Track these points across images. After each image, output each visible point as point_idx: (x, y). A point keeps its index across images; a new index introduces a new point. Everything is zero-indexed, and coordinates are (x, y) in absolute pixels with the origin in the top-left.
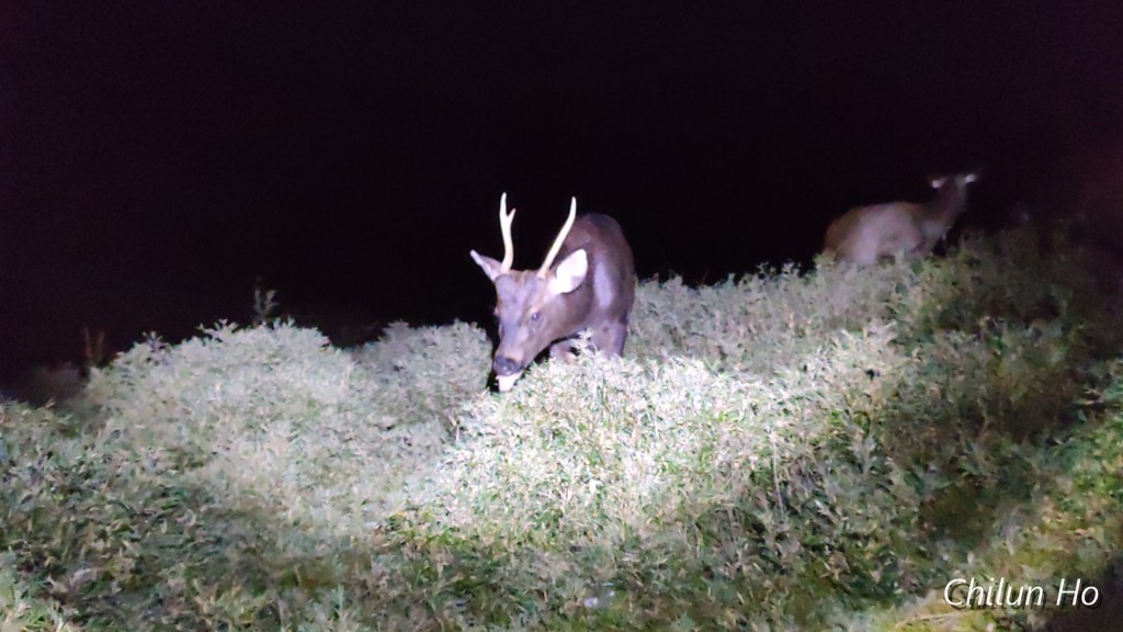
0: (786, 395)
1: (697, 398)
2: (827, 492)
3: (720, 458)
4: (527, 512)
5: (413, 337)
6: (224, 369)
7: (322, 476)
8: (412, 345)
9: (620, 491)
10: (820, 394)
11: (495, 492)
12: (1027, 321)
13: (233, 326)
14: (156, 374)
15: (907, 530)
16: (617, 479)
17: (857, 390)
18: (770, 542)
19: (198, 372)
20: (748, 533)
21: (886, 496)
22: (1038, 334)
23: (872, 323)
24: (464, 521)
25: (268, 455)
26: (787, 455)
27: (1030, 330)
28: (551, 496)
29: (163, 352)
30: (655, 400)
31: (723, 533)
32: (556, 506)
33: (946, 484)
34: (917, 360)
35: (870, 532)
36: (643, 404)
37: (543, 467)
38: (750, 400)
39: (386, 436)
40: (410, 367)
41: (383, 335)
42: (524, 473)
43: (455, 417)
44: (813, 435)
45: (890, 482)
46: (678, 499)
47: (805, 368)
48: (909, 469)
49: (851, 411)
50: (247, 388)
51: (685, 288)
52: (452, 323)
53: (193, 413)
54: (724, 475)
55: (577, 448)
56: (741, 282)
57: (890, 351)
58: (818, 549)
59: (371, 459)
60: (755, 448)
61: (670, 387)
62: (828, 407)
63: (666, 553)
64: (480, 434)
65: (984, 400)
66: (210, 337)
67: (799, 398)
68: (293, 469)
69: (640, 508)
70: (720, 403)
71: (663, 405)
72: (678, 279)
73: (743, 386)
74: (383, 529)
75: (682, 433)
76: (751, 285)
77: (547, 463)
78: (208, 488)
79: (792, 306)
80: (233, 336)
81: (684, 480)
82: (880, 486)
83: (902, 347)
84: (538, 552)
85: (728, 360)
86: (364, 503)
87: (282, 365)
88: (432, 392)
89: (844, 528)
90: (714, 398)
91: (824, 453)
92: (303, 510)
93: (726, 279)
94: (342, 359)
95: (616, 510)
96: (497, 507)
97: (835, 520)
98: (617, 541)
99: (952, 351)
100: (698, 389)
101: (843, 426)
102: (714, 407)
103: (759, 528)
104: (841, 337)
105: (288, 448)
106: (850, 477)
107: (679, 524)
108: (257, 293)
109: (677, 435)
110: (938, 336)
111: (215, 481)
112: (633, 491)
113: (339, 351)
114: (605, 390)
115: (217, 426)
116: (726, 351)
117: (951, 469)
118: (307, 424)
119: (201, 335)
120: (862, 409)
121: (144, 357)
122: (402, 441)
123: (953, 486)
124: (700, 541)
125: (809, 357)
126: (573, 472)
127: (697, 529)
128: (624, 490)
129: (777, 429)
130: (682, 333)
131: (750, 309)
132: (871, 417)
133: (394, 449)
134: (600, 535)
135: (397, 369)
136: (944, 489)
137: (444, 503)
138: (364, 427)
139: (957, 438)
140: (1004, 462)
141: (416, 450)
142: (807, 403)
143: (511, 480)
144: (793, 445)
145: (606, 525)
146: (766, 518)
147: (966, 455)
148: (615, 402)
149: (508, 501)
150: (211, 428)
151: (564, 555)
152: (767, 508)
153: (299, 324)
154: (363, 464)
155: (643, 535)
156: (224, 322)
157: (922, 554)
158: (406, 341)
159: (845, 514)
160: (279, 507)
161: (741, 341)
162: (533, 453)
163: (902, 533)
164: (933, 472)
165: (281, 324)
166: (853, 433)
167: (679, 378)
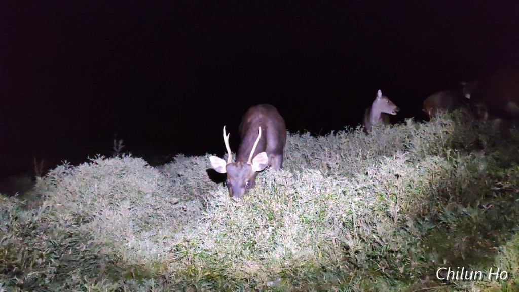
0: (358, 186)
1: (318, 188)
2: (378, 231)
3: (329, 216)
4: (240, 242)
5: (187, 161)
6: (99, 177)
7: (145, 226)
8: (187, 164)
9: (283, 232)
10: (374, 186)
11: (225, 233)
12: (469, 151)
13: (103, 157)
14: (67, 179)
15: (416, 248)
16: (282, 226)
17: (391, 184)
18: (352, 254)
19: (87, 178)
20: (342, 250)
21: (405, 232)
22: (474, 157)
23: (397, 153)
24: (210, 247)
25: (119, 216)
26: (359, 214)
27: (470, 155)
28: (251, 235)
29: (70, 169)
30: (298, 189)
31: (330, 250)
32: (253, 239)
33: (433, 227)
34: (418, 170)
35: (398, 249)
36: (292, 191)
37: (247, 221)
38: (342, 189)
39: (174, 207)
40: (186, 175)
41: (173, 160)
42: (239, 224)
43: (206, 198)
44: (371, 204)
45: (407, 226)
46: (310, 235)
47: (367, 173)
48: (416, 220)
49: (389, 194)
50: (110, 185)
51: (312, 137)
52: (205, 154)
53: (85, 198)
54: (330, 223)
55: (263, 211)
56: (337, 135)
57: (406, 166)
58: (374, 257)
59: (167, 218)
60: (345, 211)
61: (305, 183)
62: (378, 191)
63: (305, 260)
64: (218, 206)
65: (449, 188)
66: (93, 162)
67: (365, 188)
68: (131, 223)
69: (292, 239)
70: (328, 190)
71: (302, 192)
72: (308, 133)
73: (339, 182)
74: (173, 251)
75: (311, 205)
76: (342, 135)
77: (249, 219)
78: (91, 233)
79: (361, 145)
80: (103, 162)
81: (312, 226)
82: (403, 228)
83: (411, 164)
84: (245, 260)
85: (332, 170)
86: (164, 238)
87: (126, 175)
88: (196, 186)
89: (387, 248)
90: (325, 188)
91: (376, 213)
92: (136, 242)
93: (330, 133)
94: (154, 172)
95: (281, 240)
96: (226, 240)
97: (382, 244)
98: (282, 255)
99: (434, 165)
100: (318, 184)
101: (385, 200)
102: (325, 192)
103: (347, 248)
104: (383, 159)
105: (129, 214)
106: (388, 224)
107: (310, 246)
108: (115, 141)
109: (309, 205)
110: (428, 158)
111: (94, 229)
112: (289, 232)
113: (152, 168)
114: (275, 185)
115: (96, 203)
116: (331, 166)
117: (435, 220)
118: (138, 202)
119: (88, 161)
120: (394, 193)
121: (62, 172)
122: (182, 210)
123: (436, 227)
124: (320, 255)
125: (369, 168)
126: (261, 223)
127: (318, 249)
128: (285, 231)
129: (354, 202)
130: (311, 158)
131: (341, 147)
132: (398, 196)
133: (178, 213)
134: (274, 252)
135: (179, 176)
136: (431, 229)
137: (201, 238)
138: (164, 203)
139: (437, 205)
140: (459, 216)
141: (188, 214)
142: (368, 190)
143: (232, 227)
144: (362, 209)
145: (277, 247)
146: (350, 243)
147: (442, 213)
148: (281, 190)
149: (231, 237)
150: (93, 204)
151: (257, 262)
152: (351, 239)
153: (134, 156)
154: (164, 220)
155: (294, 252)
156: (100, 155)
157: (422, 259)
158: (184, 163)
159: (387, 241)
160: (124, 241)
161: (338, 161)
162: (242, 214)
163: (413, 250)
164: (427, 221)
165: (125, 156)
166: (390, 204)
167: (309, 179)
